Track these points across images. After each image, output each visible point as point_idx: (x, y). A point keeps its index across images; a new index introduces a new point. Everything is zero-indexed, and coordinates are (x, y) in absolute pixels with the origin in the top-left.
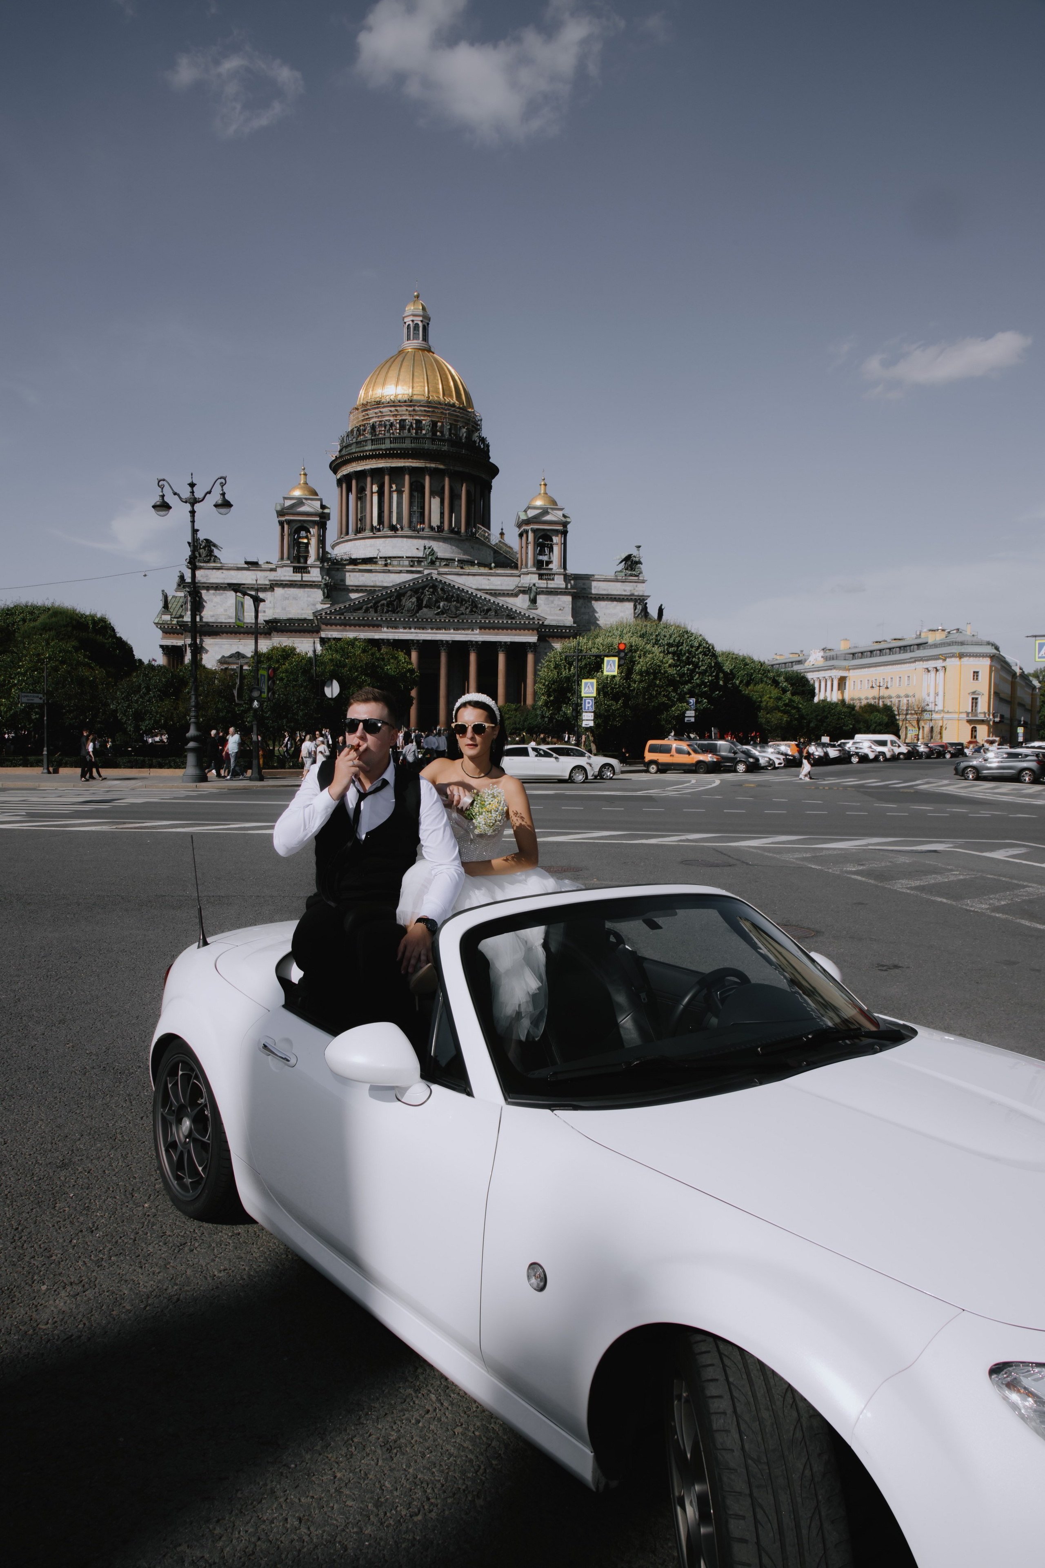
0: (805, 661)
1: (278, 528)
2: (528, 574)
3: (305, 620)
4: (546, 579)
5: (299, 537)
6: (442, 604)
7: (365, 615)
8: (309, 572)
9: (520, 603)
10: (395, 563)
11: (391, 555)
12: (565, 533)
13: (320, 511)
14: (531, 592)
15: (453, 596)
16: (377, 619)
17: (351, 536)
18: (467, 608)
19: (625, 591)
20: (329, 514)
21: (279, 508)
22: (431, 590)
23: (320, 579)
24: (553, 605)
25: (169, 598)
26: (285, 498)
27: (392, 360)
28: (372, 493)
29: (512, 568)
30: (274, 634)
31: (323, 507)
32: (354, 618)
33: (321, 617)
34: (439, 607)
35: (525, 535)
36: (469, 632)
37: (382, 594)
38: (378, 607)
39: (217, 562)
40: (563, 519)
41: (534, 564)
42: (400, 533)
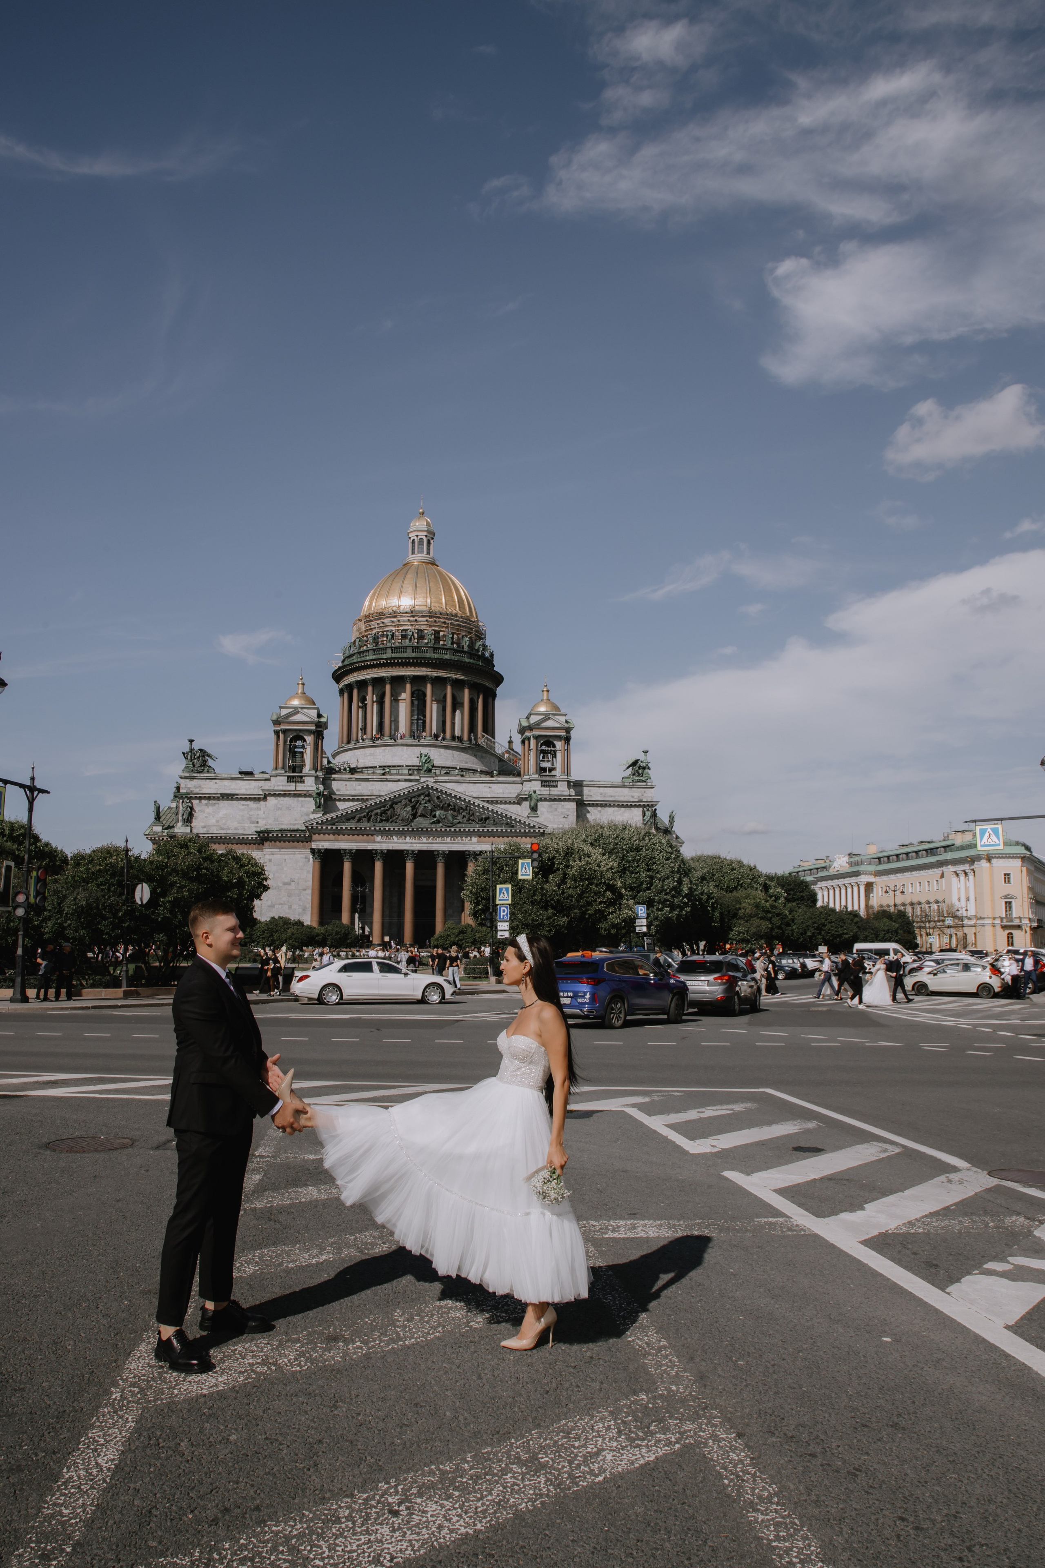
0: (830, 867)
1: (273, 737)
2: (530, 781)
3: (297, 831)
4: (549, 786)
5: (296, 747)
6: (438, 813)
7: (358, 824)
8: (304, 782)
9: (521, 812)
10: (393, 772)
11: (390, 764)
12: (567, 740)
13: (317, 720)
14: (531, 800)
15: (449, 805)
16: (370, 828)
17: (351, 745)
18: (464, 816)
19: (633, 797)
20: (326, 723)
21: (275, 718)
22: (427, 798)
23: (314, 788)
24: (556, 813)
25: (161, 810)
26: (281, 708)
27: (397, 573)
28: (373, 702)
29: (514, 775)
30: (267, 844)
31: (319, 716)
32: (346, 828)
33: (312, 827)
34: (435, 816)
35: (527, 742)
36: (466, 840)
37: (376, 803)
38: (371, 816)
39: (211, 772)
40: (565, 725)
41: (537, 772)
42: (400, 741)
